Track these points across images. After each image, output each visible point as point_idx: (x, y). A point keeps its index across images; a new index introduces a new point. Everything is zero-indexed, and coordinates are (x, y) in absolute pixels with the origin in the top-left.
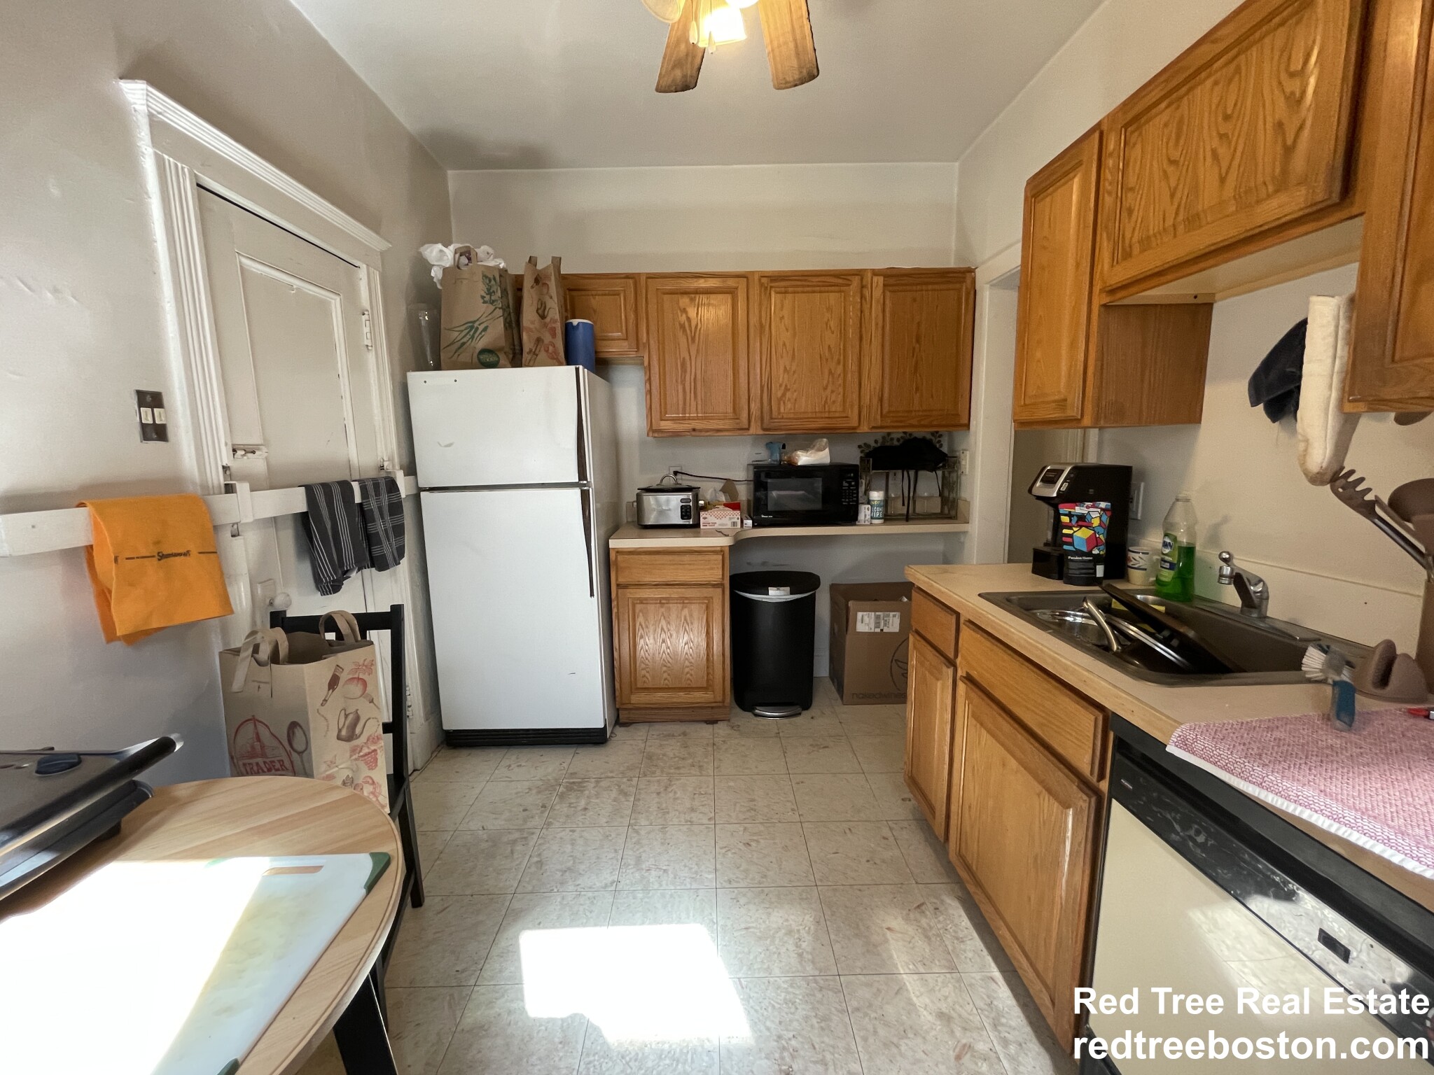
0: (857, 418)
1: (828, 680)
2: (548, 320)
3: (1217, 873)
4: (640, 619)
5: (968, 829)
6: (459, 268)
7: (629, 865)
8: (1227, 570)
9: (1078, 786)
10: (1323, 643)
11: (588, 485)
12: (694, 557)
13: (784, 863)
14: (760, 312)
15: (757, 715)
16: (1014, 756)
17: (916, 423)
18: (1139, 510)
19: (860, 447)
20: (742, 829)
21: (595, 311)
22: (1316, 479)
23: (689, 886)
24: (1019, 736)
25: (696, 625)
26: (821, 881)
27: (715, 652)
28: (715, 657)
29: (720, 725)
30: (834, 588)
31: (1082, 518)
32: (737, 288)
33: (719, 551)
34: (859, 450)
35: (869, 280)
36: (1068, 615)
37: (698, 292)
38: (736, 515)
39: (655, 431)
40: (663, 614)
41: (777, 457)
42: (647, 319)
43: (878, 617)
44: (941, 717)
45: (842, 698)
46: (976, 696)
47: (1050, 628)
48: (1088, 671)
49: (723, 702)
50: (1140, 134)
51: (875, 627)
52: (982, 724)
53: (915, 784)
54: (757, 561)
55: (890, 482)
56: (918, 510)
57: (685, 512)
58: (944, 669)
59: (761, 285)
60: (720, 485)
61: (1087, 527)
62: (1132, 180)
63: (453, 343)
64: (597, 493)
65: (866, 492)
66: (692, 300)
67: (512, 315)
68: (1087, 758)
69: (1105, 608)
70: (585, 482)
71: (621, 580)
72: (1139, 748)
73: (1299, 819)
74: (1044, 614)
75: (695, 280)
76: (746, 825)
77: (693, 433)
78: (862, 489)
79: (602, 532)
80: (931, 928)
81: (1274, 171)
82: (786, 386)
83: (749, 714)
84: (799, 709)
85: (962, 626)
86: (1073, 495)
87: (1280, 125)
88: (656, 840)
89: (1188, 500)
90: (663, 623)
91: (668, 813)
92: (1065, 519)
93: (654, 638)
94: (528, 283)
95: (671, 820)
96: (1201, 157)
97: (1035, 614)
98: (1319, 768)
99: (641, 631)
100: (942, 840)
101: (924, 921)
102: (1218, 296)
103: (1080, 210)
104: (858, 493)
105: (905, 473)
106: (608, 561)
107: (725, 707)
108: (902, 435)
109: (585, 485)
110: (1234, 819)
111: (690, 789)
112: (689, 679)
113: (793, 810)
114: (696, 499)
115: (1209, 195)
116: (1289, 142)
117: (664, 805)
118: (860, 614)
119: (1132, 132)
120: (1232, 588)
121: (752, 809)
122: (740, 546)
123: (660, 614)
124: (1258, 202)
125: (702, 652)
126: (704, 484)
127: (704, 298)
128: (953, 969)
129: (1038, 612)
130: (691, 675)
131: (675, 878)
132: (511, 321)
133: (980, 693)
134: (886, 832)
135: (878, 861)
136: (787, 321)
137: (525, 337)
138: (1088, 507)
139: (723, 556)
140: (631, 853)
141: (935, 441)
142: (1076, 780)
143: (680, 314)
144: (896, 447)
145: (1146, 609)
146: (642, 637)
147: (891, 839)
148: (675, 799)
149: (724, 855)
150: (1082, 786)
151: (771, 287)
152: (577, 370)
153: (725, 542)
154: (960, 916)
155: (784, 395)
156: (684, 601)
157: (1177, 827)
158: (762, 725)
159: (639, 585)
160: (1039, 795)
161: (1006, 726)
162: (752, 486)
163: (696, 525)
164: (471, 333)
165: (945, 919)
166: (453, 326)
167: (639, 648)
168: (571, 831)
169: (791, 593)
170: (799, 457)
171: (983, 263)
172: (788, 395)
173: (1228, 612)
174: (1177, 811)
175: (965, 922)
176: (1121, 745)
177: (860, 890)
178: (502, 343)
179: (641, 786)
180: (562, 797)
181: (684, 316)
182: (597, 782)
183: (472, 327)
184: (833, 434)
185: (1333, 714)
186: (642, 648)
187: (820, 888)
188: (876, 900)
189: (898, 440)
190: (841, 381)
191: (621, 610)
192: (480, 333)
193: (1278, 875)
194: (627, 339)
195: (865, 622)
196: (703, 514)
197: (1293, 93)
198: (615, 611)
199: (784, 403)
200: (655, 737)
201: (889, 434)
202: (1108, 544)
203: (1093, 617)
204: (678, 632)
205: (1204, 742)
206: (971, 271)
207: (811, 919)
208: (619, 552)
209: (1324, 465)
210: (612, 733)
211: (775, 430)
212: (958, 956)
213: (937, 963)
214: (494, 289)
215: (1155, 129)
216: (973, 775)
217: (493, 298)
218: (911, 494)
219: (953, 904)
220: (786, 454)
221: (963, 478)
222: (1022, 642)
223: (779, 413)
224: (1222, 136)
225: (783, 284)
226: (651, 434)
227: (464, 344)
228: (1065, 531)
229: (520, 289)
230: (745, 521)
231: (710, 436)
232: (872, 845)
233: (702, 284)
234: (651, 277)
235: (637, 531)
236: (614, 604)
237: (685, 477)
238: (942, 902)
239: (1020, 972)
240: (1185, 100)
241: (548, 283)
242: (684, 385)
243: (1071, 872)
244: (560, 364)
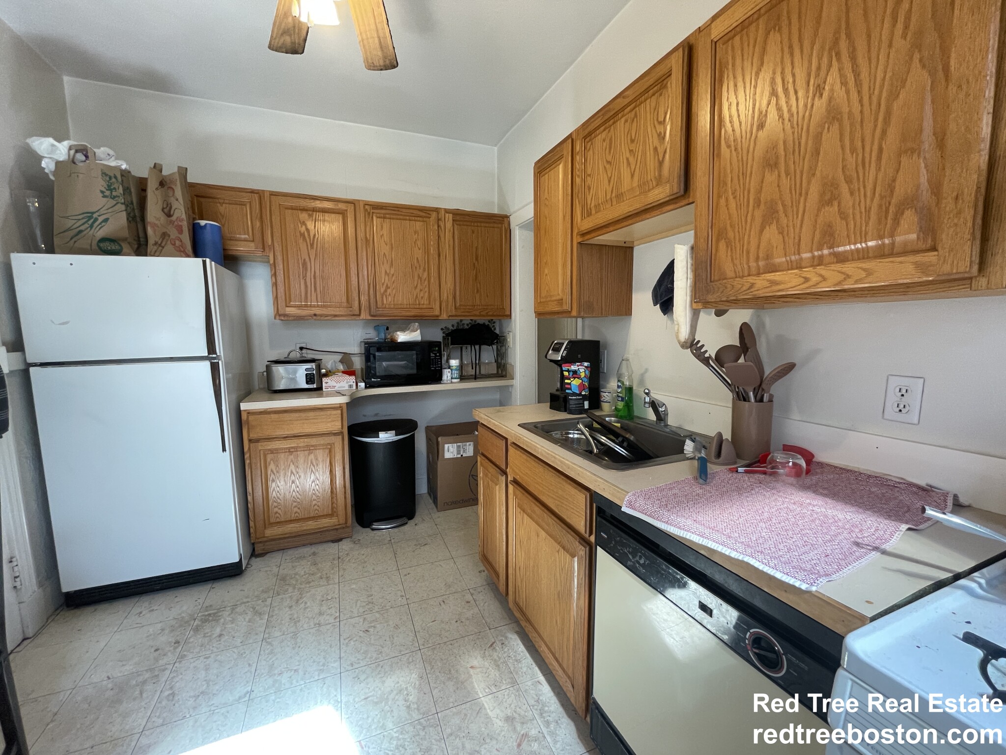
0: (439, 309)
1: (427, 495)
2: (174, 218)
3: (651, 580)
4: (272, 466)
5: (519, 584)
6: (74, 163)
7: (263, 674)
8: (647, 400)
9: (579, 542)
10: (692, 436)
11: (218, 358)
12: (318, 413)
13: (396, 638)
14: (365, 230)
15: (373, 530)
16: (543, 529)
17: (478, 313)
18: (605, 367)
19: (442, 329)
20: (361, 620)
21: (223, 216)
22: (684, 346)
23: (316, 678)
24: (545, 515)
25: (321, 466)
26: (423, 645)
27: (338, 486)
28: (338, 490)
29: (344, 542)
30: (428, 429)
31: (575, 372)
32: (347, 210)
33: (340, 407)
34: (441, 332)
35: (443, 215)
36: (570, 433)
37: (315, 210)
38: (352, 379)
39: (280, 315)
40: (292, 461)
41: (382, 336)
42: (272, 227)
43: (459, 447)
44: (500, 510)
45: (437, 507)
46: (519, 492)
47: (559, 442)
48: (580, 467)
49: (346, 523)
50: (592, 144)
51: (458, 454)
52: (524, 511)
53: (486, 560)
54: (369, 414)
55: (463, 353)
56: (483, 372)
57: (310, 379)
58: (500, 477)
59: (366, 210)
60: (339, 357)
61: (578, 378)
62: (589, 172)
63: (69, 229)
64: (227, 365)
65: (448, 361)
66: (310, 216)
67: (136, 211)
68: (583, 523)
69: (590, 427)
70: (214, 356)
71: (253, 436)
72: (609, 511)
73: (685, 539)
74: (557, 434)
75: (312, 201)
76: (365, 616)
77: (315, 317)
78: (444, 359)
79: (234, 397)
80: (500, 658)
81: (655, 174)
82: (387, 285)
83: (368, 530)
84: (405, 519)
85: (509, 447)
86: (570, 359)
87: (656, 149)
88: (288, 646)
89: (628, 360)
90: (292, 467)
91: (299, 621)
92: (566, 374)
93: (285, 480)
94: (152, 186)
95: (302, 627)
96: (622, 161)
97: (551, 435)
98: (693, 508)
99: (272, 476)
100: (504, 595)
101: (495, 655)
102: (635, 243)
103: (564, 183)
104: (441, 361)
105: (473, 347)
106: (240, 421)
107: (347, 527)
108: (470, 322)
109: (214, 358)
110: (657, 546)
111: (319, 598)
112: (316, 509)
113: (402, 596)
114: (319, 368)
115: (626, 183)
116: (661, 159)
117: (295, 616)
118: (446, 446)
119: (588, 142)
120: (651, 410)
121: (370, 603)
122: (355, 403)
123: (289, 460)
124: (649, 190)
125: (327, 488)
126: (325, 356)
127: (320, 216)
128: (514, 683)
129: (553, 433)
130: (318, 506)
131: (305, 674)
132: (135, 216)
133: (521, 490)
134: (469, 597)
135: (463, 620)
136: (386, 238)
137: (150, 231)
138: (578, 366)
139: (342, 411)
140: (264, 663)
141: (491, 326)
142: (578, 538)
143: (300, 225)
144: (466, 329)
145: (611, 426)
146: (273, 481)
147: (472, 602)
148: (305, 608)
149: (347, 645)
150: (581, 541)
151: (373, 213)
152: (204, 263)
153: (343, 400)
154: (518, 644)
155: (386, 291)
156: (310, 449)
157: (630, 557)
158: (378, 536)
159: (269, 439)
160: (558, 552)
161: (538, 510)
162: (364, 358)
163: (320, 388)
164: (90, 222)
165: (509, 650)
166: (67, 215)
167: (271, 490)
168: (205, 658)
169: (396, 435)
170: (398, 336)
171: (515, 212)
172: (389, 291)
173: (650, 423)
174: (630, 547)
175: (521, 648)
176: (600, 511)
177: (451, 644)
178: (125, 233)
179: (274, 604)
180: (197, 630)
181: (304, 227)
182: (233, 609)
183: (90, 216)
184: (422, 320)
185: (698, 475)
186: (274, 490)
187: (422, 651)
188: (463, 648)
189: (468, 325)
190: (426, 282)
191: (254, 461)
192: (100, 224)
193: (679, 574)
194: (253, 241)
195: (450, 451)
196: (324, 380)
197: (660, 132)
198: (247, 462)
199: (386, 297)
200: (288, 561)
201: (461, 321)
202: (590, 389)
203: (583, 433)
204: (305, 473)
205: (641, 502)
206: (507, 217)
207: (416, 676)
208: (249, 413)
209: (687, 337)
210: (248, 564)
211: (381, 316)
212: (517, 673)
213: (504, 682)
214: (116, 186)
215: (599, 141)
216: (521, 546)
217: (114, 194)
218: (477, 362)
219: (513, 637)
220: (389, 334)
221: (509, 350)
222: (544, 453)
223: (383, 304)
224: (631, 151)
225: (383, 211)
226: (277, 317)
227: (81, 232)
228: (566, 381)
229: (144, 190)
230: (359, 384)
231: (328, 320)
232: (459, 609)
233: (318, 204)
234: (273, 194)
235: (267, 395)
236: (247, 456)
237: (309, 351)
238: (506, 638)
239: (554, 672)
240: (612, 127)
241: (173, 187)
242: (305, 280)
243: (578, 598)
244: (188, 256)
